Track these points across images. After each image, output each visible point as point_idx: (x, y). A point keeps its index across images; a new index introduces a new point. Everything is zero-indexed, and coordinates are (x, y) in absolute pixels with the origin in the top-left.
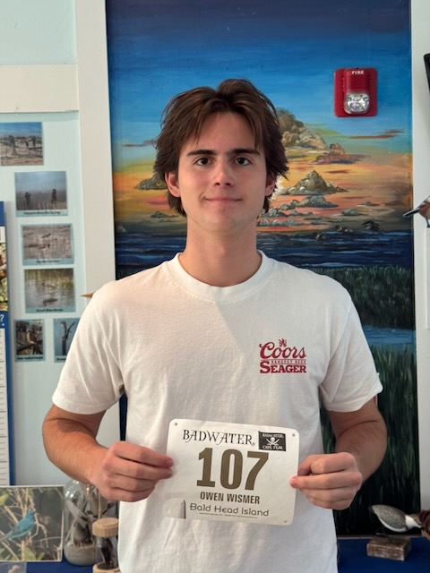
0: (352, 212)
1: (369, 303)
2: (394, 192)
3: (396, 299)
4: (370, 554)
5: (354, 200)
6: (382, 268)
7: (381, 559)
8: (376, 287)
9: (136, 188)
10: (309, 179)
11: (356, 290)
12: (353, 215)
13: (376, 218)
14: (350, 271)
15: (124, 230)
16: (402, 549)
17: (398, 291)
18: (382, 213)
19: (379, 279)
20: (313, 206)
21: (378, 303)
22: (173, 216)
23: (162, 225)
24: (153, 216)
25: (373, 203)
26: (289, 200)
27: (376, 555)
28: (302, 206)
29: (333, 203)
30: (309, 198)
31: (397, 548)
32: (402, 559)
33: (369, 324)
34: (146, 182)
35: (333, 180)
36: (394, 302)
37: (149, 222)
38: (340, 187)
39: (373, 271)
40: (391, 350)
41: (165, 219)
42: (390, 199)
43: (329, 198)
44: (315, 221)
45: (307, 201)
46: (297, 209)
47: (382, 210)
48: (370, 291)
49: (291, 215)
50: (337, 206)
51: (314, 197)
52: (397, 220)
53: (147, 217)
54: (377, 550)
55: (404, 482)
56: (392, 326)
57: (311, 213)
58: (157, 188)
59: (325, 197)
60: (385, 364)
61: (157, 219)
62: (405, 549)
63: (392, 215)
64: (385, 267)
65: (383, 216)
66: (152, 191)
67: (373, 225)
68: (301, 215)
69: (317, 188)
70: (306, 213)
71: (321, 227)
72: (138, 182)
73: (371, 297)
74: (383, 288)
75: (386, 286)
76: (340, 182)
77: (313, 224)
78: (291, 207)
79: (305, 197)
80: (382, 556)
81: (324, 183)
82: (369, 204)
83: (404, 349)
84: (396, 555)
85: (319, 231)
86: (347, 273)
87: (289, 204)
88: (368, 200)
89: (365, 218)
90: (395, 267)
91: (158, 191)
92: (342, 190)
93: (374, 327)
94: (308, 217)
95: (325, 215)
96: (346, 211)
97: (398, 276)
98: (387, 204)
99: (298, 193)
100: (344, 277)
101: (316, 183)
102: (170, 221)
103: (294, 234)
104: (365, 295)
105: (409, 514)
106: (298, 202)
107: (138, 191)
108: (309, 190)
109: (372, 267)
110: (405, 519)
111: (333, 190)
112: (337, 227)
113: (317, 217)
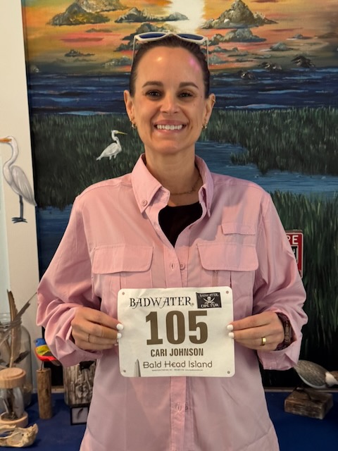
0: (282, 47)
1: (298, 148)
2: (328, 22)
3: (328, 143)
4: (287, 410)
5: (284, 33)
6: (313, 109)
7: (298, 415)
8: (306, 131)
9: (48, 23)
10: (234, 9)
11: (284, 134)
12: (283, 50)
13: (308, 53)
14: (278, 113)
15: (37, 71)
16: (320, 408)
17: (330, 135)
18: (314, 48)
19: (310, 121)
20: (239, 41)
21: (308, 148)
22: (89, 55)
23: (78, 64)
24: (67, 55)
25: (304, 35)
26: (213, 34)
27: (294, 412)
28: (226, 41)
29: (261, 37)
30: (234, 32)
31: (316, 406)
32: (321, 417)
33: (298, 172)
34: (58, 16)
35: (261, 10)
36: (325, 147)
37: (63, 61)
38: (269, 18)
39: (303, 113)
40: (320, 199)
41: (81, 58)
42: (324, 31)
43: (256, 31)
44: (241, 57)
45: (231, 35)
46: (221, 45)
47: (315, 44)
48: (299, 135)
49: (214, 51)
50: (265, 40)
51: (239, 30)
52: (330, 54)
53: (62, 55)
54: (295, 406)
55: (330, 336)
56: (322, 172)
57: (237, 49)
58: (70, 24)
59: (251, 29)
60: (313, 213)
61: (72, 57)
62: (325, 406)
63: (326, 49)
64: (316, 108)
65: (316, 51)
66: (65, 26)
67: (304, 61)
68: (225, 51)
69: (243, 20)
70: (231, 49)
71: (248, 65)
72: (50, 18)
73: (301, 142)
74: (313, 130)
75: (317, 128)
76: (268, 13)
77: (238, 61)
78: (214, 43)
79: (230, 30)
80: (300, 413)
81: (251, 14)
82: (300, 37)
83: (334, 198)
84: (314, 413)
85: (246, 69)
86: (274, 116)
87: (213, 39)
88: (300, 32)
89: (295, 53)
90: (327, 108)
91: (72, 26)
92: (271, 22)
93: (303, 174)
94: (234, 53)
95: (251, 51)
96: (275, 46)
97: (330, 117)
98: (321, 37)
99: (222, 26)
100: (271, 121)
101: (243, 14)
102: (85, 60)
103: (217, 73)
104: (293, 139)
105: (330, 370)
106: (222, 36)
107: (51, 27)
108: (234, 22)
109: (302, 108)
110: (325, 376)
111: (260, 22)
112: (265, 64)
113: (242, 53)
